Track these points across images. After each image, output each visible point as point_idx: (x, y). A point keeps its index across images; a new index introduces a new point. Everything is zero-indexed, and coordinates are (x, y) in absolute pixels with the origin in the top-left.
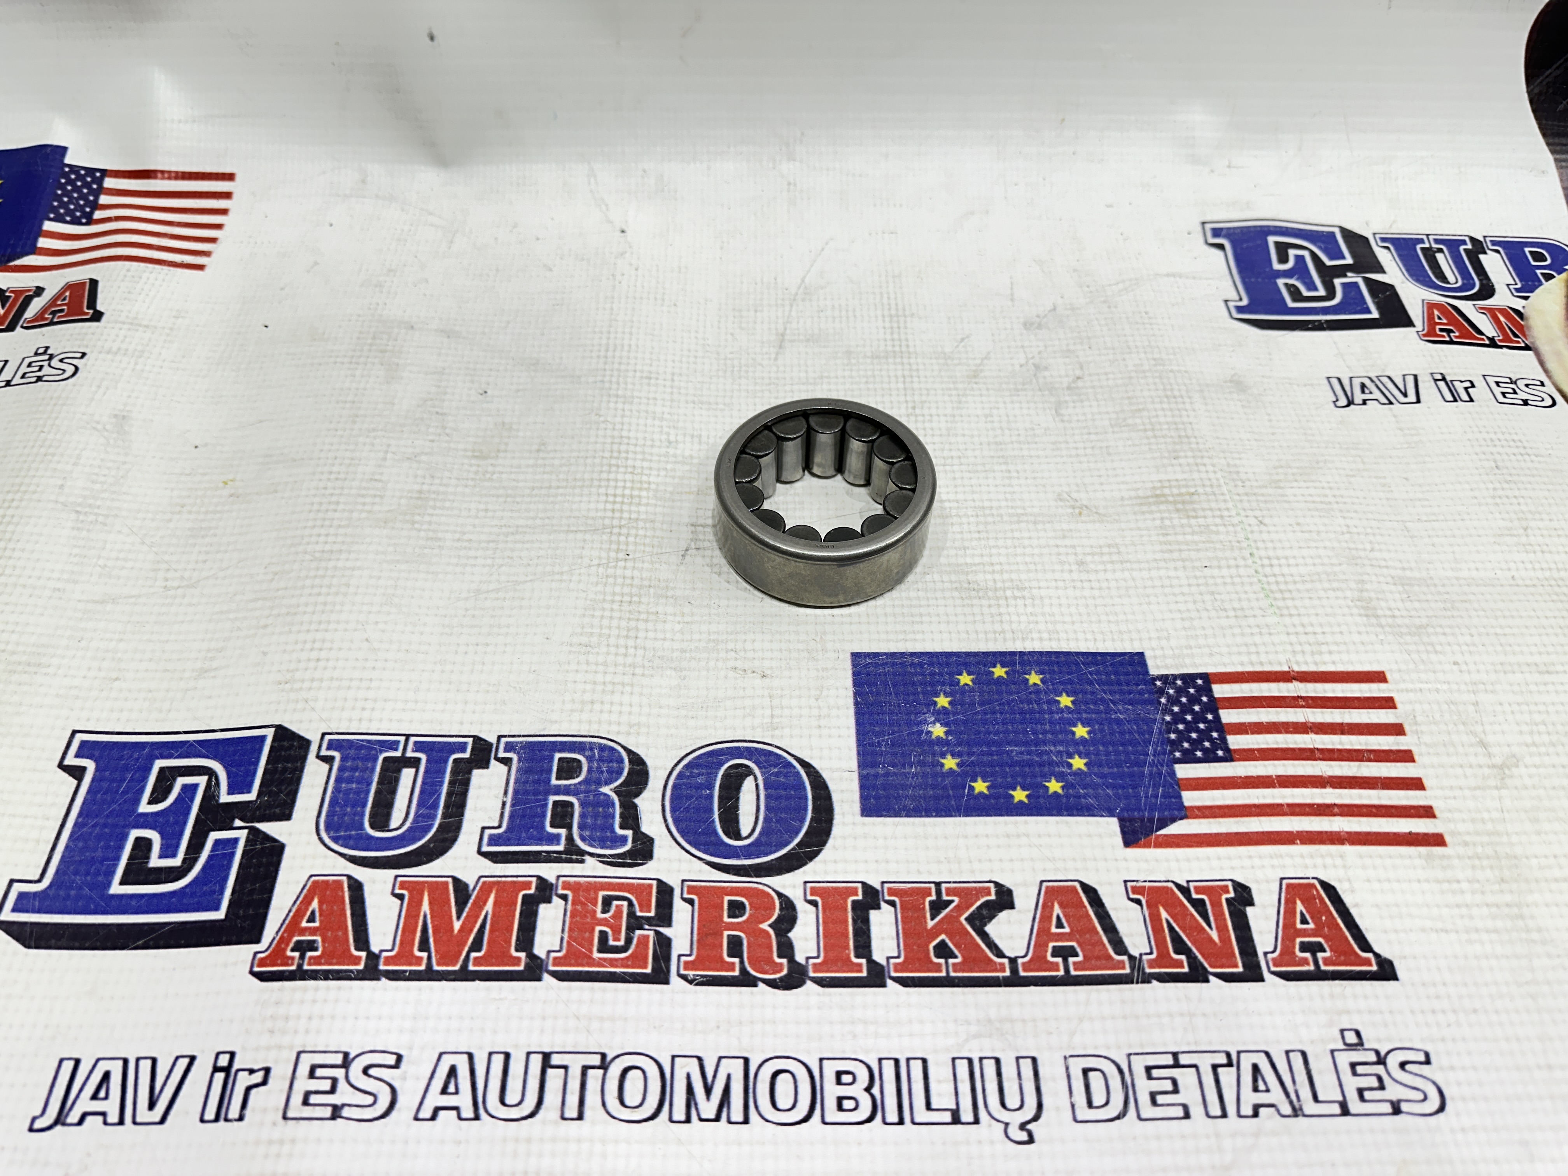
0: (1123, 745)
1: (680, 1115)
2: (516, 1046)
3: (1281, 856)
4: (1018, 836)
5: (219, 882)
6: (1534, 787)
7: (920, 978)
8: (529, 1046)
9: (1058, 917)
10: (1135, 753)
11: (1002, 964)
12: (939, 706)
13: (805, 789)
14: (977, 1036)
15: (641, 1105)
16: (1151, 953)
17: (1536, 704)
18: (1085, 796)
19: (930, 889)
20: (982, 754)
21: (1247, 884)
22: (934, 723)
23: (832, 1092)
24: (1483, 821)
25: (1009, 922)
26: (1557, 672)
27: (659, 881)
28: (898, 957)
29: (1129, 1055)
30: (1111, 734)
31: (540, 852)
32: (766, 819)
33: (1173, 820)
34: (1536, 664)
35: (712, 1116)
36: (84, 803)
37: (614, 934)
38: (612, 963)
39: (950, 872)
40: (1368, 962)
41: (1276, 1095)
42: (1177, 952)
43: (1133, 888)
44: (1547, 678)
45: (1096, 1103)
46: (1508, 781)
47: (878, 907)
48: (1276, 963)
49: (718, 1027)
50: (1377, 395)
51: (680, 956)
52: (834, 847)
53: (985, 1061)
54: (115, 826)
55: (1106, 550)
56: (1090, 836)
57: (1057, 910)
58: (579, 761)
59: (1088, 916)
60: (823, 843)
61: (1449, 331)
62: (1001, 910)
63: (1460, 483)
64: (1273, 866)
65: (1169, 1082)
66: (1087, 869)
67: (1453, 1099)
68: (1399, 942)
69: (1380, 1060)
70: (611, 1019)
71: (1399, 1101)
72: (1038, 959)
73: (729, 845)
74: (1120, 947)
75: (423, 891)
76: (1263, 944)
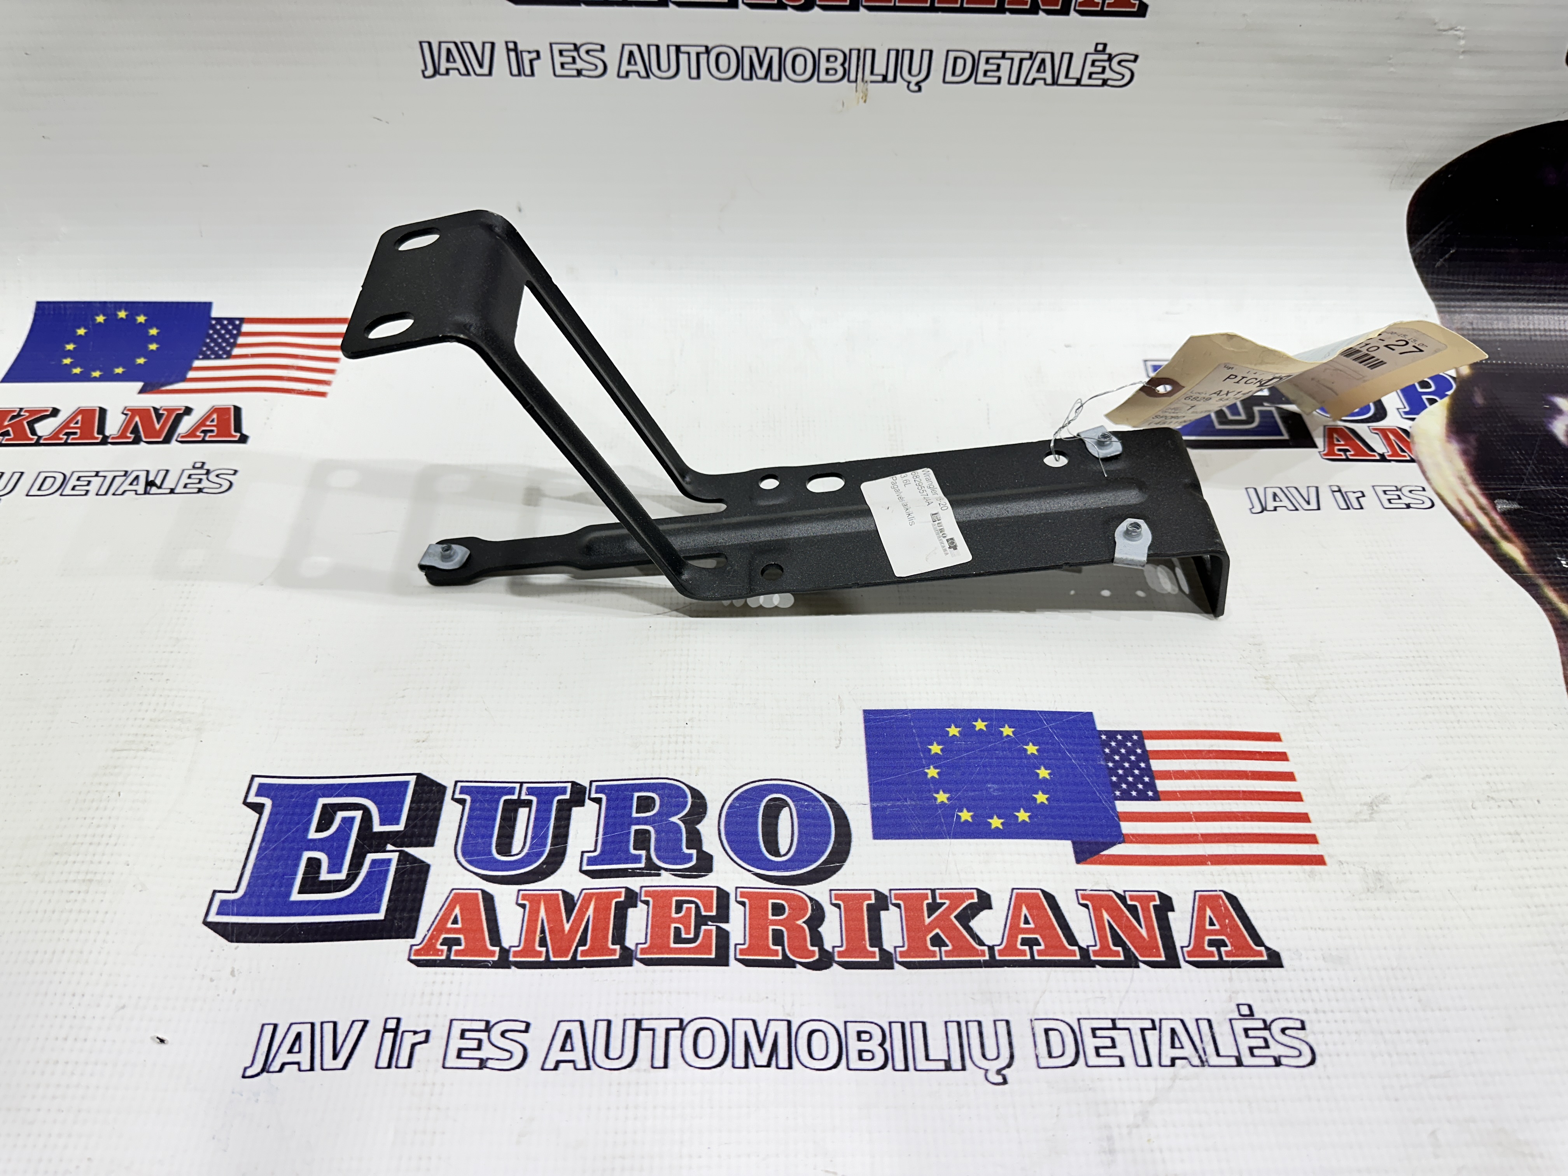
0: (1076, 784)
1: (740, 1062)
2: (615, 1015)
3: (1196, 874)
5: (377, 891)
6: (1396, 819)
7: (919, 962)
8: (625, 1014)
9: (1025, 916)
11: (983, 952)
12: (933, 752)
14: (964, 1006)
15: (711, 1056)
18: (1046, 824)
20: (967, 790)
22: (929, 766)
23: (854, 1046)
24: (1355, 846)
25: (988, 919)
27: (718, 888)
28: (903, 946)
29: (1079, 1019)
30: (1067, 776)
31: (627, 869)
33: (1113, 844)
35: (765, 1063)
36: (265, 832)
37: (685, 930)
38: (685, 951)
39: (942, 881)
40: (1260, 954)
41: (1188, 1051)
45: (1054, 1055)
47: (887, 909)
48: (1190, 954)
49: (767, 997)
50: (1286, 502)
51: (736, 945)
52: (852, 863)
53: (970, 1023)
54: (292, 849)
57: (1024, 911)
58: (653, 798)
59: (1048, 916)
61: (1345, 451)
64: (1189, 882)
65: (1109, 1040)
66: (1047, 880)
67: (1321, 1055)
68: (1286, 938)
69: (1267, 1027)
70: (686, 993)
71: (1279, 1057)
72: (1010, 948)
73: (772, 861)
74: (1072, 940)
75: (541, 902)
76: (1180, 940)
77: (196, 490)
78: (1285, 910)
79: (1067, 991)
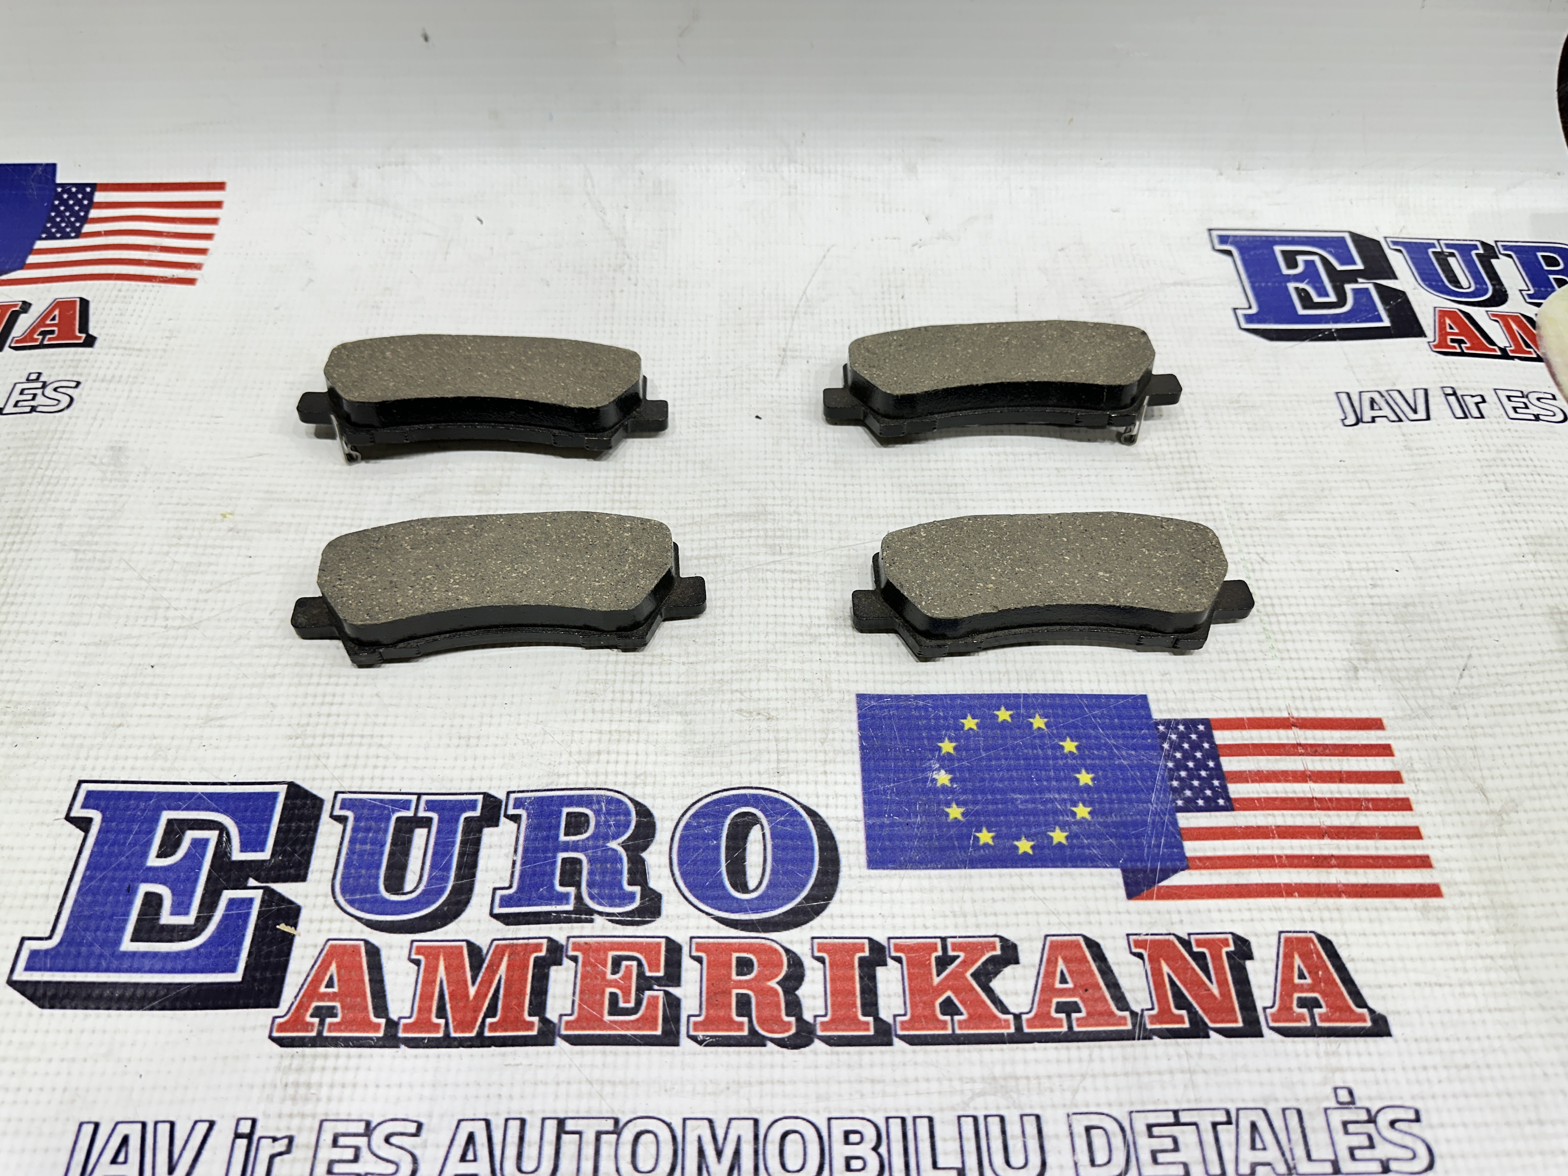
0: (1127, 792)
2: (531, 1112)
3: (1280, 909)
4: (1023, 889)
5: (234, 944)
6: (1533, 832)
7: (926, 1037)
8: (544, 1111)
9: (1062, 973)
10: (1140, 801)
11: (1007, 1021)
12: (944, 751)
13: (811, 838)
14: (983, 1094)
15: (654, 1168)
16: (1152, 1009)
18: (1088, 847)
19: (936, 944)
20: (987, 802)
21: (1247, 938)
22: (939, 770)
23: (840, 1152)
24: (1480, 870)
25: (1014, 977)
26: (1559, 711)
27: (668, 938)
28: (905, 1015)
29: (1131, 1112)
30: (1115, 781)
31: (550, 913)
32: (774, 872)
33: (1175, 871)
34: (1537, 704)
36: (91, 856)
37: (624, 997)
38: (622, 1025)
39: (956, 926)
40: (1362, 1018)
41: (1272, 1154)
42: (1178, 1008)
43: (1136, 942)
44: (1549, 717)
45: (1098, 1161)
46: (1507, 828)
47: (885, 964)
48: (1275, 1018)
49: (728, 1088)
50: (1387, 411)
51: (689, 1016)
52: (841, 901)
53: (989, 1119)
54: (125, 879)
56: (1094, 888)
57: (1061, 965)
58: (586, 815)
59: (1091, 970)
60: (830, 897)
61: (1460, 342)
62: (1006, 965)
63: (1468, 507)
64: (1272, 919)
65: (1170, 1140)
66: (1090, 923)
67: (1442, 1157)
68: (1393, 997)
69: (1372, 1120)
70: (623, 1083)
71: (1388, 1160)
72: (1043, 1015)
73: (737, 899)
74: (1122, 1002)
75: (438, 956)
76: (1262, 998)
77: (28, 409)
78: (1392, 959)
79: (1115, 1075)
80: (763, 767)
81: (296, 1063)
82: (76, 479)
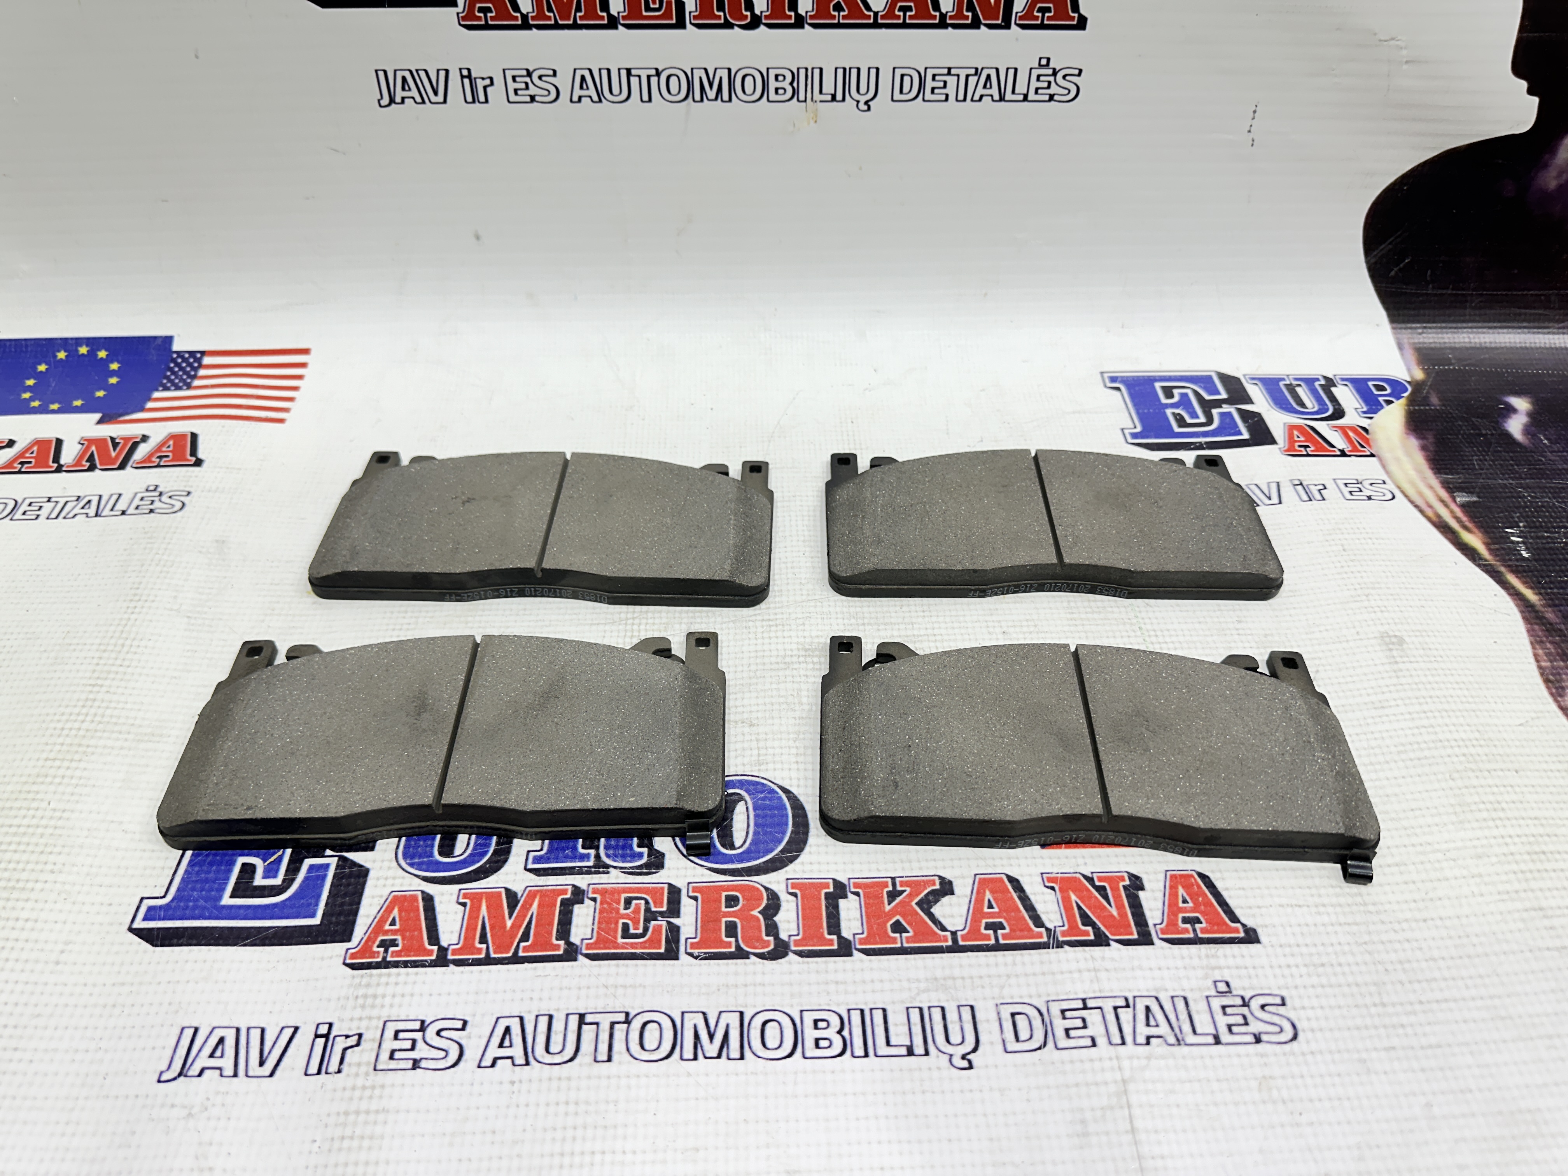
1: (689, 1055)
2: (558, 1010)
5: (314, 897)
7: (880, 949)
8: (568, 1009)
9: (989, 901)
11: (945, 936)
15: (658, 1048)
17: (1372, 733)
21: (1139, 875)
23: (811, 1035)
25: (951, 905)
26: (1390, 706)
27: (670, 884)
28: (862, 933)
29: (1048, 1002)
31: (574, 867)
35: (715, 1055)
37: (634, 926)
38: (633, 946)
39: (903, 869)
40: (1237, 931)
41: (1164, 1029)
42: (1084, 924)
45: (1022, 1038)
47: (846, 897)
48: (1163, 931)
51: (687, 939)
52: (810, 853)
53: (932, 1009)
54: (225, 854)
55: (1025, 623)
57: (988, 895)
59: (1012, 898)
61: (1306, 447)
63: (1313, 564)
65: (1080, 1020)
66: (1011, 865)
67: (1304, 1031)
68: (1262, 915)
69: (1245, 1004)
70: (633, 986)
71: (1260, 1034)
72: (974, 932)
73: (726, 854)
74: (1038, 921)
75: (481, 899)
76: (1153, 918)
77: (148, 511)
78: (1259, 888)
79: (1034, 974)
80: (746, 760)
81: (365, 981)
82: (188, 563)
